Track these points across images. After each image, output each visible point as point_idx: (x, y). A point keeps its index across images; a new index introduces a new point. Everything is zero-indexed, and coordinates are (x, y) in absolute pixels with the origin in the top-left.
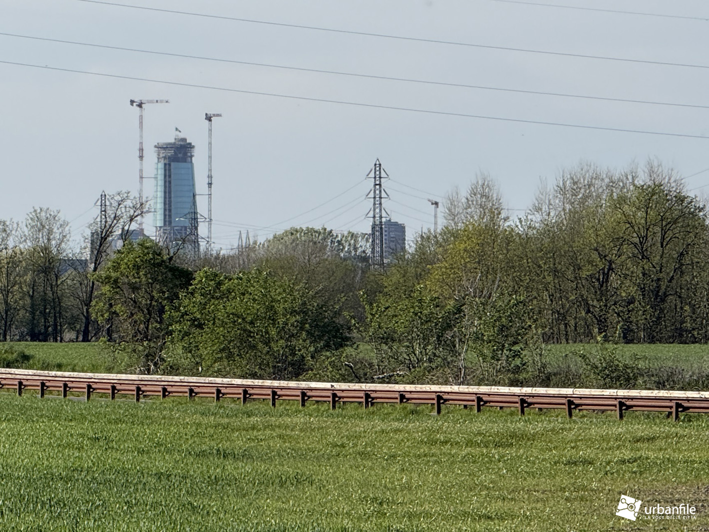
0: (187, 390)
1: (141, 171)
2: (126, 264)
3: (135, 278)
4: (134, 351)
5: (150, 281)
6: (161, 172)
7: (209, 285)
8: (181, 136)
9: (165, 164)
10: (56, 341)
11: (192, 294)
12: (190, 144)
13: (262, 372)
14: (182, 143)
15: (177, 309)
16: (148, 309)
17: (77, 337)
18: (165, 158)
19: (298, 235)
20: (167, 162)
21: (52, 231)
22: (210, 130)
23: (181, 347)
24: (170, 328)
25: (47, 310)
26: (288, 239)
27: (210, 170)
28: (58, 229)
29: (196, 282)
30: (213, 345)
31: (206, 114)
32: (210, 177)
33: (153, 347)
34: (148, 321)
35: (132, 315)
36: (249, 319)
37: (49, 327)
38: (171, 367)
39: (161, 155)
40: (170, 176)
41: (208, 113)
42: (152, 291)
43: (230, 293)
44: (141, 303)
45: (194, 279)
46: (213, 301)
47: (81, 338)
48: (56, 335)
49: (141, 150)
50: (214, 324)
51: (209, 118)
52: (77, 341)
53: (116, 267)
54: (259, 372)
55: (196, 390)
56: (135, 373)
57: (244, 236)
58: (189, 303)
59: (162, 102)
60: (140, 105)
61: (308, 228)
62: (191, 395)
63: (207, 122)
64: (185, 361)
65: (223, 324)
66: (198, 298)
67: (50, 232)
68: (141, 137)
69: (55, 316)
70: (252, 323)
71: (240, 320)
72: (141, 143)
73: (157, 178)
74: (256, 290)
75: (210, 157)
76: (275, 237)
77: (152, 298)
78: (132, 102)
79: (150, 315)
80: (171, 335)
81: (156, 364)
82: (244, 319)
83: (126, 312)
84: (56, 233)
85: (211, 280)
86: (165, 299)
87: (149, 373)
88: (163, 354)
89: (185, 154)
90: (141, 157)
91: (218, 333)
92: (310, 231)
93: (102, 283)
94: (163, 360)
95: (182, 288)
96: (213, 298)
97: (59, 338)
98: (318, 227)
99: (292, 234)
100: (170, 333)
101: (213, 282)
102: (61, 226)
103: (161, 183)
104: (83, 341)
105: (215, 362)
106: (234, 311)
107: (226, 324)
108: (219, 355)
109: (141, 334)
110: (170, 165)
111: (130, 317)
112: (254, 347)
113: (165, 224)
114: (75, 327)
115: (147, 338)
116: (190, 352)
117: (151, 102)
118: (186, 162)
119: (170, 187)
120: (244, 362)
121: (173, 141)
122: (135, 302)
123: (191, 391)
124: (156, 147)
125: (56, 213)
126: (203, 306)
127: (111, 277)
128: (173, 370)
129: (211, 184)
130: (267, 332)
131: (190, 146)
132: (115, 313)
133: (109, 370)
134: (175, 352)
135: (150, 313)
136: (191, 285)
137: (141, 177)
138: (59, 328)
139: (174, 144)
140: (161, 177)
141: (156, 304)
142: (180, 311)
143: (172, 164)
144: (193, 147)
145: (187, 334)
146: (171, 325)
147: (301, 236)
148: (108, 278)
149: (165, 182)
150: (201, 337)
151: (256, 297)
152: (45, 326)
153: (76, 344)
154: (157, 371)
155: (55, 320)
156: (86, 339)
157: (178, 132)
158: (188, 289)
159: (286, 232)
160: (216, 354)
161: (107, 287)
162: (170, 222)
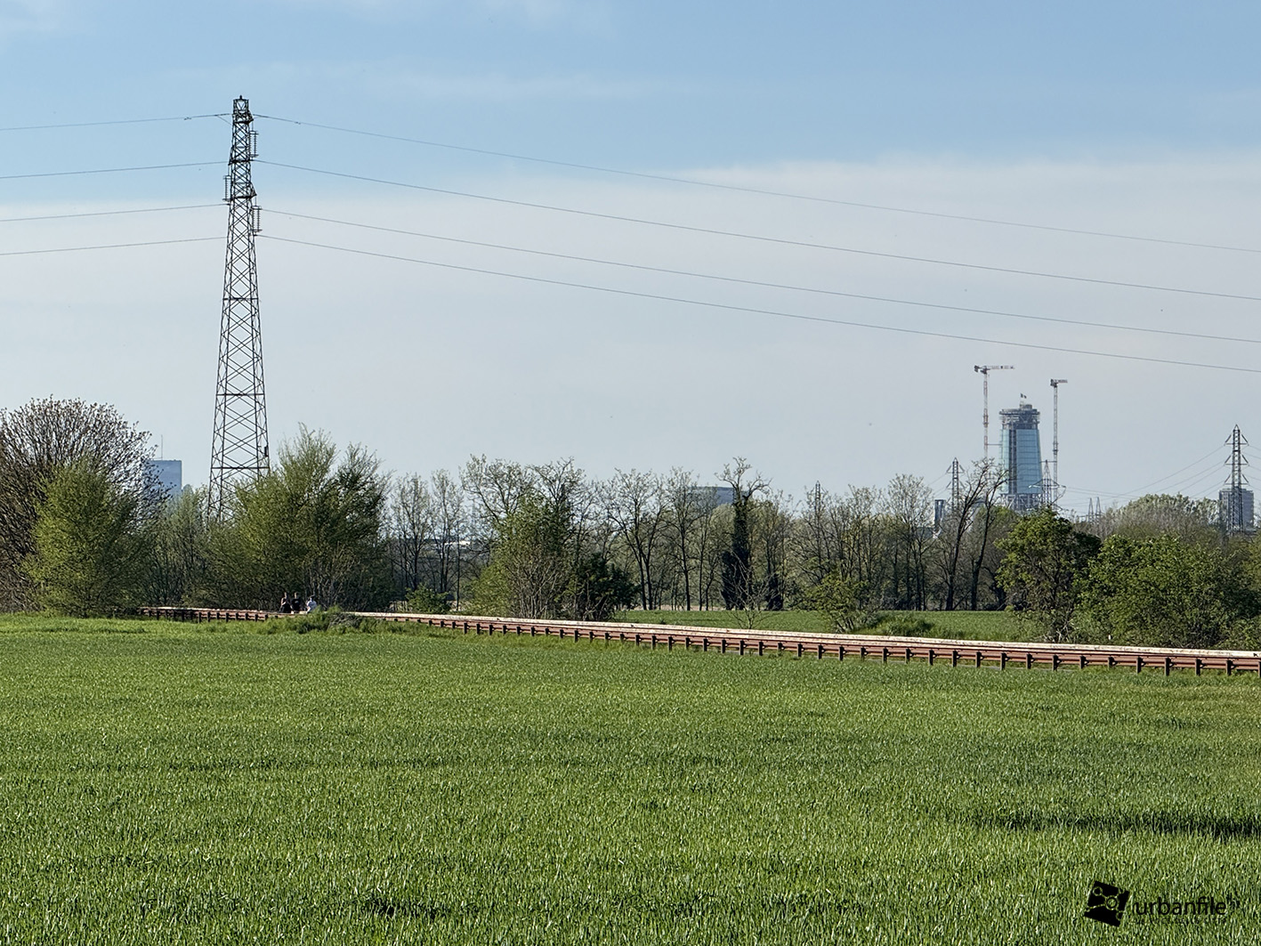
0: (1107, 659)
1: (986, 437)
2: (1033, 531)
3: (1042, 545)
4: (1041, 619)
5: (1057, 548)
6: (1006, 439)
7: (1118, 552)
8: (1027, 402)
9: (1010, 431)
10: (920, 609)
11: (1101, 561)
12: (1035, 410)
13: (1177, 641)
14: (1027, 409)
15: (1086, 577)
16: (1055, 578)
17: (941, 606)
18: (1010, 424)
19: (1154, 502)
20: (1012, 428)
21: (915, 498)
22: (1056, 396)
23: (1090, 616)
24: (1079, 596)
25: (911, 579)
26: (1144, 507)
27: (1055, 437)
28: (921, 496)
29: (1105, 549)
30: (1126, 613)
31: (1052, 380)
32: (1056, 443)
33: (1061, 615)
34: (1055, 589)
35: (1039, 582)
36: (1162, 587)
37: (912, 595)
38: (1080, 636)
39: (1006, 422)
40: (1015, 443)
41: (1054, 379)
42: (1059, 559)
43: (1140, 560)
44: (1047, 571)
45: (1102, 546)
46: (1123, 568)
47: (945, 607)
48: (920, 605)
49: (986, 417)
50: (1126, 592)
51: (1054, 384)
52: (941, 610)
53: (1023, 535)
54: (1174, 641)
55: (1117, 659)
56: (1042, 642)
57: (1094, 504)
58: (1099, 571)
59: (1006, 367)
60: (985, 372)
61: (1163, 495)
62: (1111, 664)
63: (1053, 387)
64: (1095, 630)
65: (1136, 592)
66: (1108, 565)
67: (913, 498)
68: (986, 403)
69: (918, 584)
70: (1164, 591)
71: (1152, 588)
72: (986, 410)
73: (1001, 445)
74: (1168, 557)
75: (1056, 423)
76: (1130, 504)
77: (1059, 565)
78: (977, 368)
79: (1058, 583)
80: (1080, 603)
81: (1063, 633)
82: (1156, 587)
83: (1032, 580)
84: (919, 500)
85: (1120, 547)
86: (1074, 566)
87: (1056, 642)
88: (1072, 622)
89: (1031, 420)
90: (986, 424)
91: (1130, 601)
92: (1165, 498)
93: (1008, 550)
94: (1071, 628)
95: (1090, 555)
96: (1122, 565)
97: (922, 607)
98: (1173, 494)
99: (1148, 501)
100: (1079, 601)
101: (1122, 549)
102: (925, 493)
103: (1006, 450)
104: (947, 609)
105: (1127, 630)
106: (1146, 578)
107: (1139, 591)
108: (1132, 624)
109: (1048, 602)
110: (1015, 431)
111: (1036, 585)
112: (1165, 616)
113: (1010, 492)
114: (939, 596)
115: (1054, 606)
116: (1100, 620)
117: (996, 368)
118: (1031, 428)
119: (1015, 454)
120: (1158, 631)
121: (1018, 407)
122: (1041, 569)
123: (1111, 660)
124: (1000, 413)
125: (919, 480)
126: (1113, 573)
127: (1017, 545)
128: (1083, 638)
129: (1057, 451)
130: (1180, 600)
131: (1036, 413)
132: (1021, 580)
133: (1014, 639)
134: (1083, 620)
135: (1057, 581)
136: (1100, 552)
137: (986, 444)
138: (922, 596)
139: (1020, 410)
140: (1006, 444)
141: (1063, 571)
142: (1088, 578)
143: (1017, 431)
144: (1039, 413)
145: (1096, 602)
146: (1080, 593)
147: (1156, 504)
148: (1015, 545)
149: (1010, 449)
150: (1112, 604)
151: (1169, 565)
152: (908, 595)
153: (939, 613)
154: (1065, 640)
155: (919, 588)
156: (949, 608)
157: (1023, 399)
158: (1097, 556)
159: (1141, 499)
160: (1129, 622)
161: (1014, 555)
162: (1015, 490)
